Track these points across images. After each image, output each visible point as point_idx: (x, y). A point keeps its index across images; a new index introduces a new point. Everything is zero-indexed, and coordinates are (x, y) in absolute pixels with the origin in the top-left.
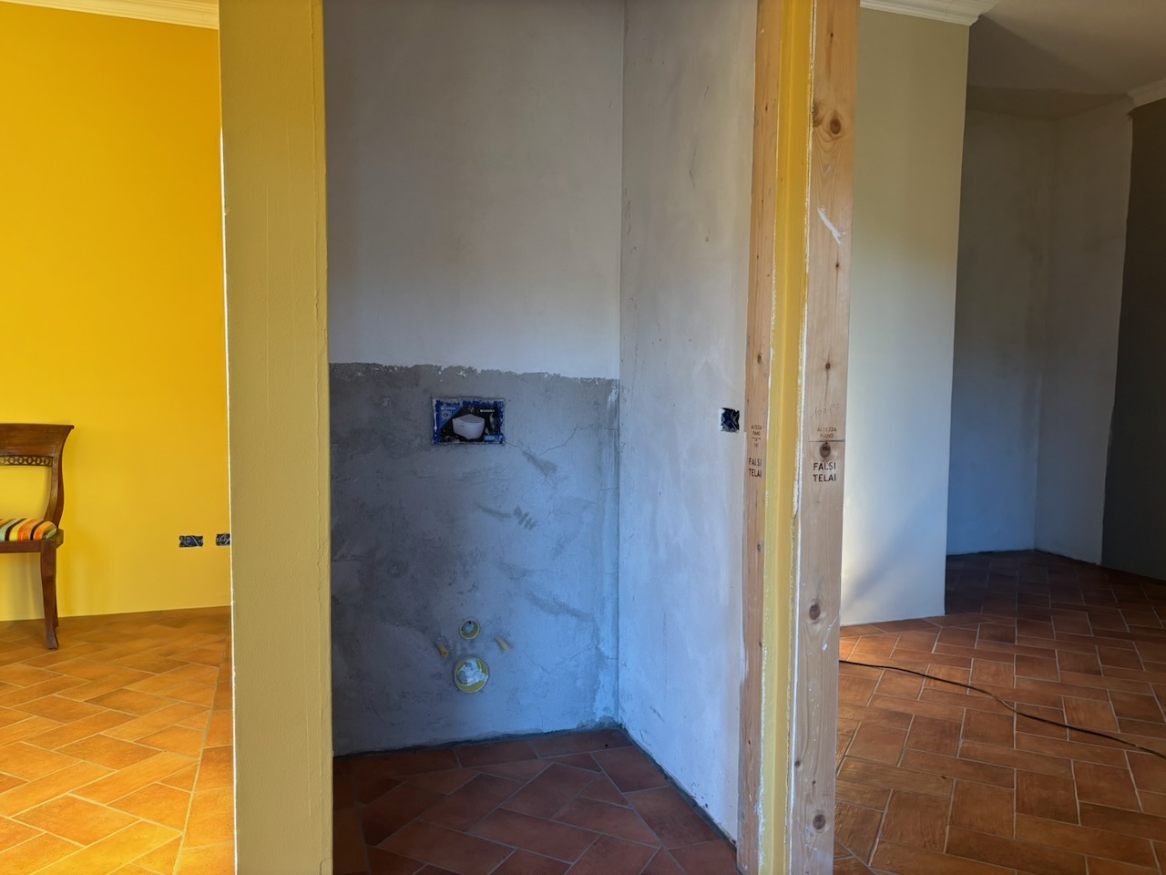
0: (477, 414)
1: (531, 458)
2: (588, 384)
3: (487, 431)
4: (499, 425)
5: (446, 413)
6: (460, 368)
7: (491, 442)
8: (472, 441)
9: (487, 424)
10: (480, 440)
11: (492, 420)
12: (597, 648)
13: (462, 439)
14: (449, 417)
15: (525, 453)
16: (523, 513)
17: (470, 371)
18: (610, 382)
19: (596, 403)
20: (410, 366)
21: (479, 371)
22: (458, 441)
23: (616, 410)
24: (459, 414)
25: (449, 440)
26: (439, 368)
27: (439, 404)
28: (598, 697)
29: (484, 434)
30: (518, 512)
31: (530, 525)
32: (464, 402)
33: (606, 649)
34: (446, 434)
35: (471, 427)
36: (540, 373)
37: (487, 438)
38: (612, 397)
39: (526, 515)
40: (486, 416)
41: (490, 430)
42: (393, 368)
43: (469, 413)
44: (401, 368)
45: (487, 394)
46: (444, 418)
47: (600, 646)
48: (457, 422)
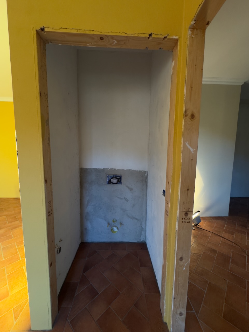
0: (116, 178)
1: (128, 187)
2: (140, 172)
3: (118, 182)
4: (120, 181)
5: (110, 178)
6: (113, 169)
7: (119, 184)
8: (115, 184)
9: (118, 180)
10: (117, 183)
11: (119, 179)
12: (141, 226)
13: (113, 183)
14: (110, 179)
15: (126, 186)
16: (126, 198)
17: (115, 169)
18: (146, 171)
19: (142, 176)
20: (103, 168)
21: (117, 169)
22: (112, 184)
23: (147, 177)
24: (112, 178)
25: (110, 183)
26: (108, 169)
27: (108, 176)
28: (141, 236)
29: (117, 182)
30: (125, 198)
31: (127, 201)
32: (113, 176)
33: (143, 227)
34: (110, 182)
35: (115, 181)
36: (129, 170)
37: (118, 183)
38: (146, 175)
39: (126, 199)
40: (118, 179)
41: (119, 181)
42: (99, 169)
43: (114, 178)
44: (101, 169)
45: (118, 174)
46: (109, 179)
47: (142, 226)
48: (112, 180)
